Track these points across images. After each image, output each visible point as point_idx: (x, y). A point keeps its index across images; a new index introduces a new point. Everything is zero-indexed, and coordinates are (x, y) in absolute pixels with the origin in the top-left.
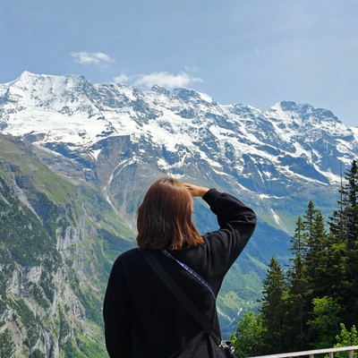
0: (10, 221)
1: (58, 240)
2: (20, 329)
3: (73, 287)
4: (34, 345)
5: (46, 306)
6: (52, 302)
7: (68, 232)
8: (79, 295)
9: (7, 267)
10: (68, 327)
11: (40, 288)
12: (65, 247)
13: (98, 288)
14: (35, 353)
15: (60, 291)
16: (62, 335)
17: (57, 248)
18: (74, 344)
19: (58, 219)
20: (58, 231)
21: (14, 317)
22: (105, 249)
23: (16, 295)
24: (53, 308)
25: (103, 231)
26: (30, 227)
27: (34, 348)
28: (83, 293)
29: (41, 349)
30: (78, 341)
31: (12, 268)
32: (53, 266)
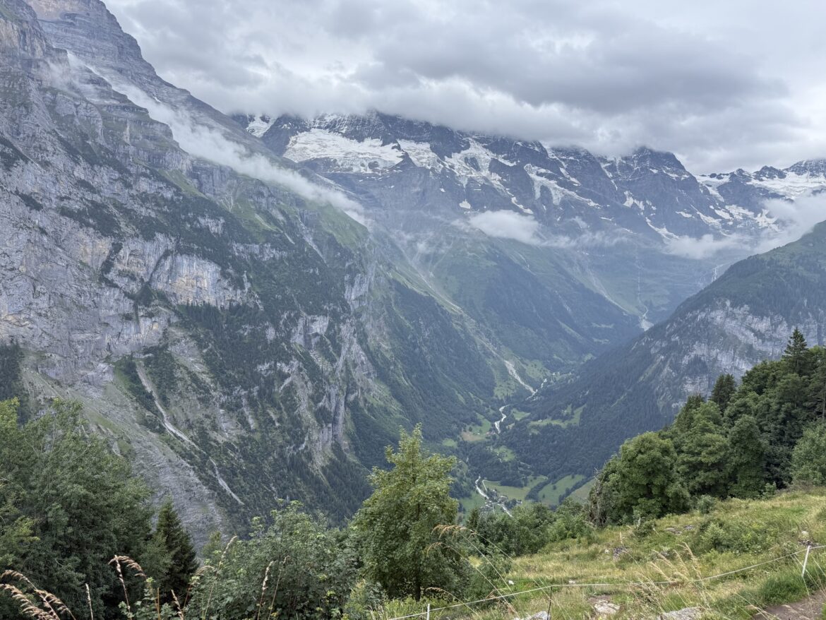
0: (295, 263)
1: (347, 288)
2: (306, 383)
3: (360, 342)
4: (320, 401)
5: (333, 361)
6: (339, 355)
7: (357, 280)
8: (367, 351)
9: (292, 315)
10: (354, 384)
11: (327, 340)
12: (353, 297)
13: (387, 345)
14: (320, 409)
15: (348, 346)
16: (349, 392)
17: (346, 297)
18: (361, 404)
19: (347, 265)
20: (347, 278)
21: (300, 370)
22: (396, 303)
23: (300, 346)
24: (340, 362)
25: (395, 281)
26: (317, 272)
27: (320, 404)
28: (371, 349)
29: (327, 406)
30: (366, 401)
31: (298, 316)
32: (341, 318)
